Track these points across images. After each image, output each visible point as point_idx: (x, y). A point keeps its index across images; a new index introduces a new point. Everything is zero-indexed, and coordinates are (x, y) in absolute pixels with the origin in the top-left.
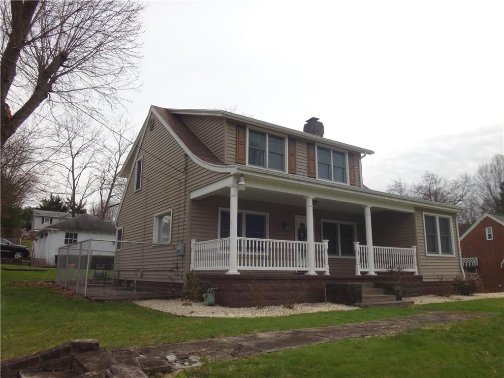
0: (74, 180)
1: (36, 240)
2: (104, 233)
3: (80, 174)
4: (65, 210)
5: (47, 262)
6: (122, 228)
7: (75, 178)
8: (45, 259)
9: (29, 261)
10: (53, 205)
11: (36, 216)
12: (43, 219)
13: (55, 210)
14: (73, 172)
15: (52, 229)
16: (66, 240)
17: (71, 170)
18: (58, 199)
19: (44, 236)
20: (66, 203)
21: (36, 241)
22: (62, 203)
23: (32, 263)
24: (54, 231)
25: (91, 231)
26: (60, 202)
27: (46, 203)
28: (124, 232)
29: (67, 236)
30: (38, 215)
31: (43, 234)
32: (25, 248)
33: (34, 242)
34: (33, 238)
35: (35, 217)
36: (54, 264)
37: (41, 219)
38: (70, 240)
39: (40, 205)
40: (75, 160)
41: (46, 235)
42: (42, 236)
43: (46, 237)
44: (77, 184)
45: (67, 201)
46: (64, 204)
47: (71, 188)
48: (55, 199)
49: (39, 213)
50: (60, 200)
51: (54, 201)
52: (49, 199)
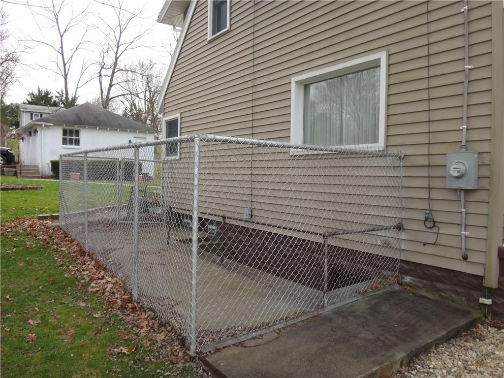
0: (65, 65)
1: (23, 139)
2: (117, 130)
3: (72, 57)
4: (55, 104)
5: (40, 170)
6: (178, 115)
7: (66, 63)
8: (37, 166)
9: (14, 170)
10: (42, 99)
11: (23, 111)
12: (32, 114)
13: (45, 105)
14: (62, 54)
15: (43, 124)
16: (63, 139)
17: (60, 51)
18: (47, 93)
19: (32, 134)
20: (56, 97)
21: (23, 141)
22: (52, 97)
23: (19, 172)
24: (45, 125)
25: (98, 126)
26: (50, 96)
27: (34, 96)
28: (183, 125)
29: (65, 132)
30: (25, 110)
31: (31, 131)
32: (7, 150)
33: (21, 141)
34: (19, 137)
35: (22, 113)
36: (51, 173)
37: (29, 116)
38: (69, 139)
39: (27, 100)
40: (63, 38)
41: (36, 131)
42: (30, 133)
43: (35, 136)
44: (69, 70)
45: (57, 95)
46: (54, 99)
47: (62, 75)
48: (43, 92)
49: (25, 107)
50: (49, 94)
51: (43, 94)
52: (36, 92)
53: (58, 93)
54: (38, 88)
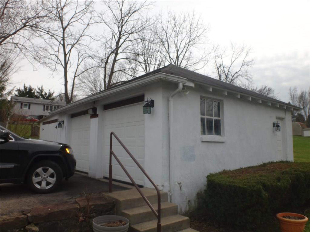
4: (37, 97)
10: (27, 93)
11: (15, 101)
12: (22, 104)
18: (31, 89)
20: (38, 92)
22: (34, 92)
26: (33, 92)
27: (20, 92)
37: (19, 105)
45: (38, 90)
46: (36, 94)
47: (62, 65)
48: (28, 89)
49: (17, 98)
50: (33, 90)
51: (27, 90)
52: (22, 88)
53: (39, 89)
54: (24, 86)
